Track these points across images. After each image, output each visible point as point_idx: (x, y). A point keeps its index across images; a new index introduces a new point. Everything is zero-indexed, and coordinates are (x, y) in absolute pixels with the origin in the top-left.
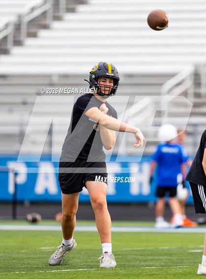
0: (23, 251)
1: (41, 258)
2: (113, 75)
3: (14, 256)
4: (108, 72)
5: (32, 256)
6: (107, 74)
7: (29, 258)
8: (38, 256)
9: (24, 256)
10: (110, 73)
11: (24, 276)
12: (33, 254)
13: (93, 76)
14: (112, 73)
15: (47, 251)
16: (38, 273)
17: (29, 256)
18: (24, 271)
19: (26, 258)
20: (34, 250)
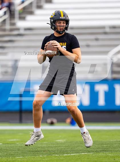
0: (45, 143)
1: (56, 147)
2: (64, 18)
3: (39, 146)
4: (61, 17)
5: (51, 145)
6: (61, 18)
7: (49, 147)
8: (54, 145)
9: (45, 145)
10: (62, 17)
11: (45, 158)
12: (52, 144)
13: (52, 21)
14: (64, 17)
15: (61, 142)
16: (55, 156)
17: (49, 146)
18: (45, 155)
19: (47, 147)
20: (52, 142)
